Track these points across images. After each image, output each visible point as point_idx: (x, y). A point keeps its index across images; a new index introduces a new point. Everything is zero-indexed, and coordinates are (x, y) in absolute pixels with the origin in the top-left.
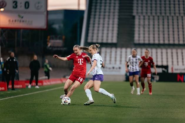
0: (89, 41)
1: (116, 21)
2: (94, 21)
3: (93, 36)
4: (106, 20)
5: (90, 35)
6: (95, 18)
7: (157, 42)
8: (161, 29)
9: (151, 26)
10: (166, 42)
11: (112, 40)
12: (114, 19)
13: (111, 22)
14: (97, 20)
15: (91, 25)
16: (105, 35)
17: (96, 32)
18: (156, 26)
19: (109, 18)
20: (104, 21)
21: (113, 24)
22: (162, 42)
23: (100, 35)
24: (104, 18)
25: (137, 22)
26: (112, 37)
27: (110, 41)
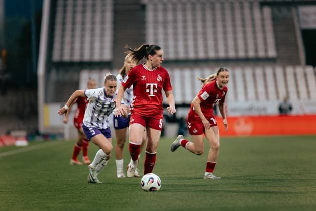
0: (56, 57)
1: (109, 16)
2: (64, 18)
3: (62, 49)
4: (89, 15)
5: (57, 46)
6: (65, 12)
7: (192, 55)
8: (200, 29)
9: (180, 24)
10: (212, 55)
11: (102, 54)
12: (103, 11)
13: (98, 18)
14: (69, 15)
15: (58, 27)
16: (87, 46)
17: (68, 39)
18: (190, 24)
19: (94, 11)
20: (84, 17)
21: (103, 23)
22: (202, 55)
23: (77, 45)
24: (84, 12)
25: (150, 16)
26: (102, 48)
27: (97, 57)
